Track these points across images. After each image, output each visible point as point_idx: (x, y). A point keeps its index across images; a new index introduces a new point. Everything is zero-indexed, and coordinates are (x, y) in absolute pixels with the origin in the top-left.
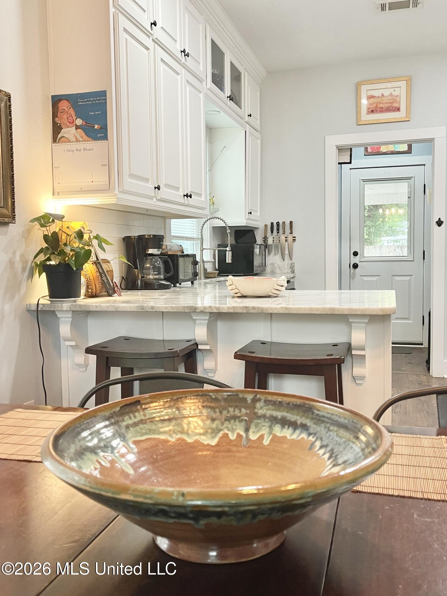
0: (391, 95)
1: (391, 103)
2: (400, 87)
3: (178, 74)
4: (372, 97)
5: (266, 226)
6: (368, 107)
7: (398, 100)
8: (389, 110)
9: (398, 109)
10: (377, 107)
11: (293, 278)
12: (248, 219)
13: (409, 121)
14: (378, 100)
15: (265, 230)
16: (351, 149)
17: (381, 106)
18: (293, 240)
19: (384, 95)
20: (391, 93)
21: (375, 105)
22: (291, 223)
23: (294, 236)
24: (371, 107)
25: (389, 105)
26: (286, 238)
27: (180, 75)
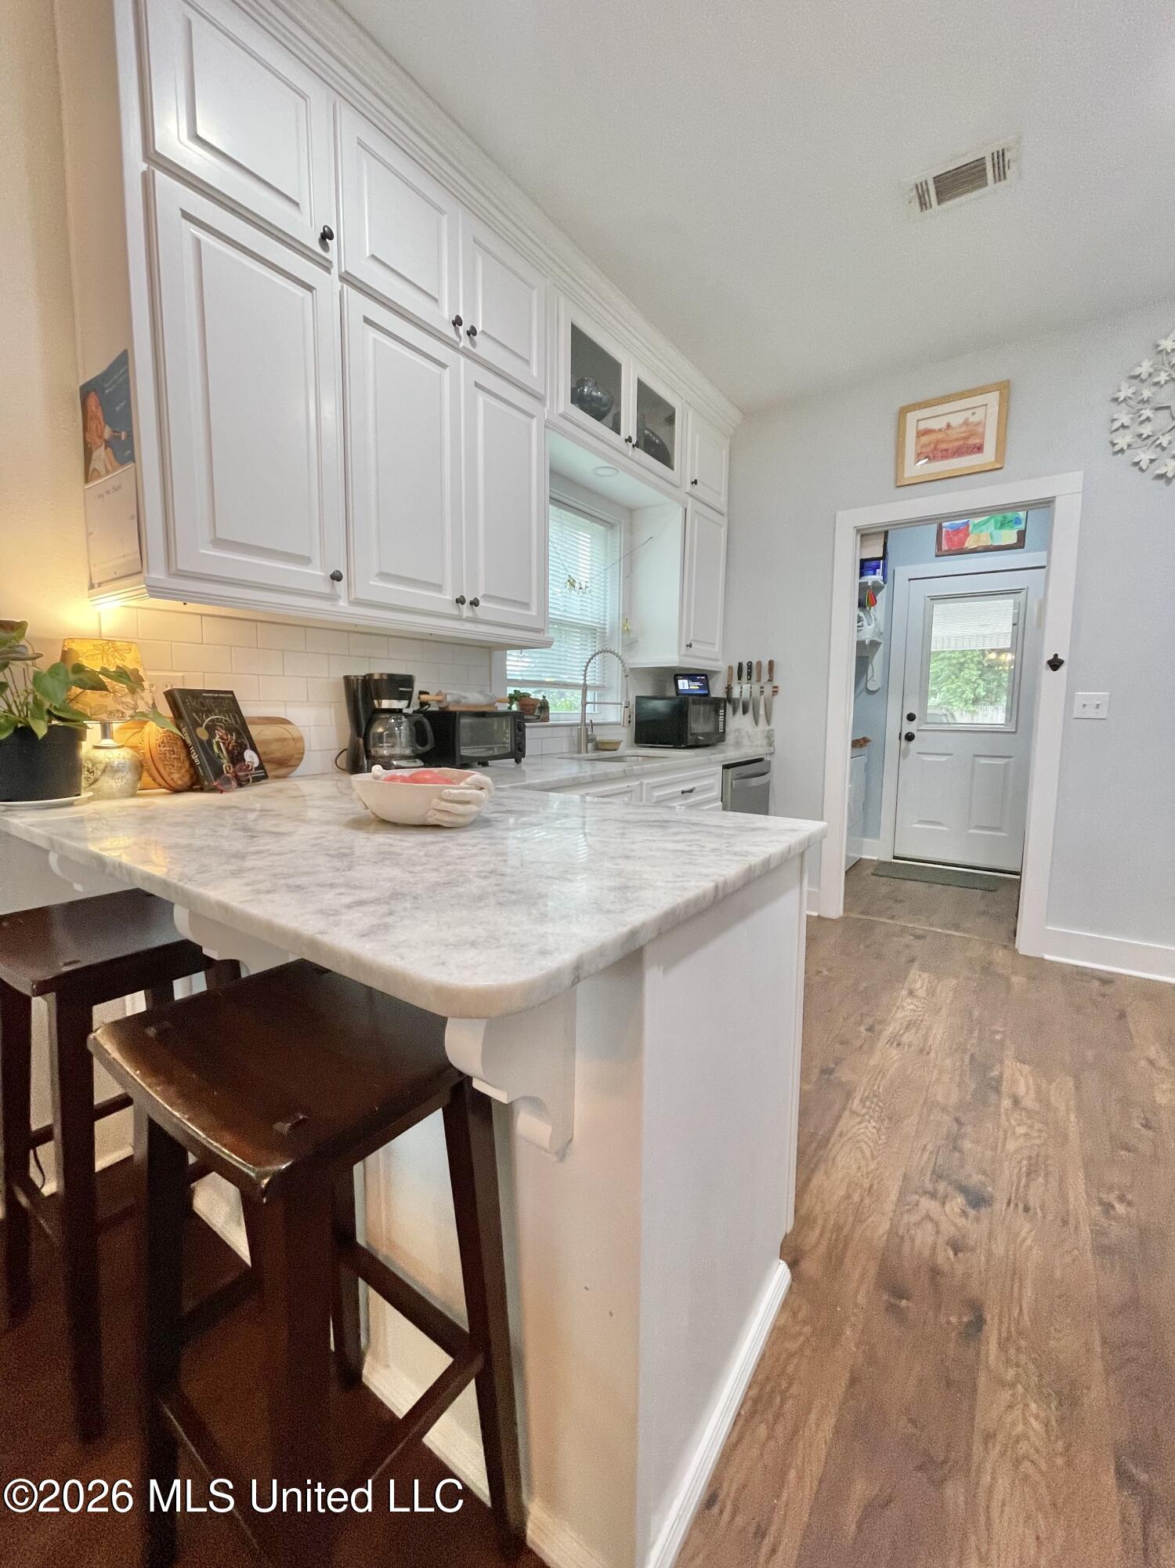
0: (966, 423)
1: (964, 439)
2: (986, 405)
3: (444, 366)
4: (927, 432)
5: (730, 668)
6: (919, 452)
7: (981, 430)
8: (959, 452)
9: (979, 449)
10: (935, 448)
11: (771, 754)
12: (685, 655)
13: (1001, 468)
14: (940, 436)
15: (729, 675)
16: (886, 533)
17: (944, 446)
18: (774, 692)
19: (952, 425)
20: (968, 419)
21: (932, 446)
22: (771, 663)
23: (775, 685)
24: (924, 450)
25: (962, 442)
26: (762, 687)
27: (448, 369)
